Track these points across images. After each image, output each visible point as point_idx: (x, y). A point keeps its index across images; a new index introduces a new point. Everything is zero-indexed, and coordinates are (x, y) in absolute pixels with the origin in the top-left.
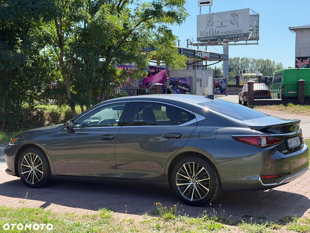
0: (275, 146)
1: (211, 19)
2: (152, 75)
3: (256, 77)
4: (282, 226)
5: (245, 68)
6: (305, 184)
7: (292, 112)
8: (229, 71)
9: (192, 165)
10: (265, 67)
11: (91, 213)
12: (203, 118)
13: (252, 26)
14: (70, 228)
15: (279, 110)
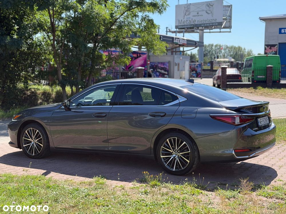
0: (247, 124)
1: (188, 9)
2: (134, 60)
3: (229, 62)
4: (252, 192)
5: (219, 54)
6: (272, 157)
7: (261, 94)
8: (204, 57)
9: (174, 140)
10: (236, 53)
11: (87, 180)
12: (185, 99)
13: (226, 15)
14: (70, 193)
15: (249, 92)
